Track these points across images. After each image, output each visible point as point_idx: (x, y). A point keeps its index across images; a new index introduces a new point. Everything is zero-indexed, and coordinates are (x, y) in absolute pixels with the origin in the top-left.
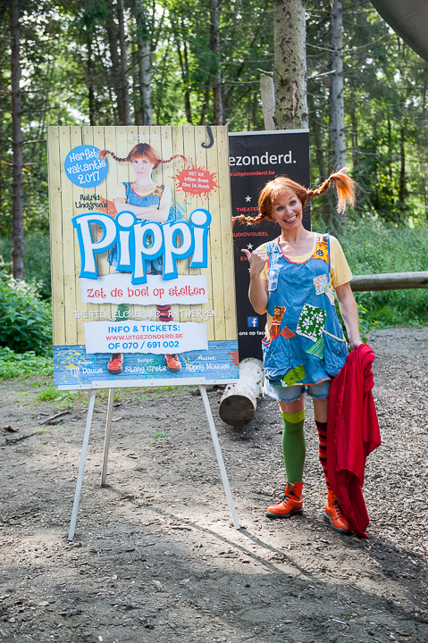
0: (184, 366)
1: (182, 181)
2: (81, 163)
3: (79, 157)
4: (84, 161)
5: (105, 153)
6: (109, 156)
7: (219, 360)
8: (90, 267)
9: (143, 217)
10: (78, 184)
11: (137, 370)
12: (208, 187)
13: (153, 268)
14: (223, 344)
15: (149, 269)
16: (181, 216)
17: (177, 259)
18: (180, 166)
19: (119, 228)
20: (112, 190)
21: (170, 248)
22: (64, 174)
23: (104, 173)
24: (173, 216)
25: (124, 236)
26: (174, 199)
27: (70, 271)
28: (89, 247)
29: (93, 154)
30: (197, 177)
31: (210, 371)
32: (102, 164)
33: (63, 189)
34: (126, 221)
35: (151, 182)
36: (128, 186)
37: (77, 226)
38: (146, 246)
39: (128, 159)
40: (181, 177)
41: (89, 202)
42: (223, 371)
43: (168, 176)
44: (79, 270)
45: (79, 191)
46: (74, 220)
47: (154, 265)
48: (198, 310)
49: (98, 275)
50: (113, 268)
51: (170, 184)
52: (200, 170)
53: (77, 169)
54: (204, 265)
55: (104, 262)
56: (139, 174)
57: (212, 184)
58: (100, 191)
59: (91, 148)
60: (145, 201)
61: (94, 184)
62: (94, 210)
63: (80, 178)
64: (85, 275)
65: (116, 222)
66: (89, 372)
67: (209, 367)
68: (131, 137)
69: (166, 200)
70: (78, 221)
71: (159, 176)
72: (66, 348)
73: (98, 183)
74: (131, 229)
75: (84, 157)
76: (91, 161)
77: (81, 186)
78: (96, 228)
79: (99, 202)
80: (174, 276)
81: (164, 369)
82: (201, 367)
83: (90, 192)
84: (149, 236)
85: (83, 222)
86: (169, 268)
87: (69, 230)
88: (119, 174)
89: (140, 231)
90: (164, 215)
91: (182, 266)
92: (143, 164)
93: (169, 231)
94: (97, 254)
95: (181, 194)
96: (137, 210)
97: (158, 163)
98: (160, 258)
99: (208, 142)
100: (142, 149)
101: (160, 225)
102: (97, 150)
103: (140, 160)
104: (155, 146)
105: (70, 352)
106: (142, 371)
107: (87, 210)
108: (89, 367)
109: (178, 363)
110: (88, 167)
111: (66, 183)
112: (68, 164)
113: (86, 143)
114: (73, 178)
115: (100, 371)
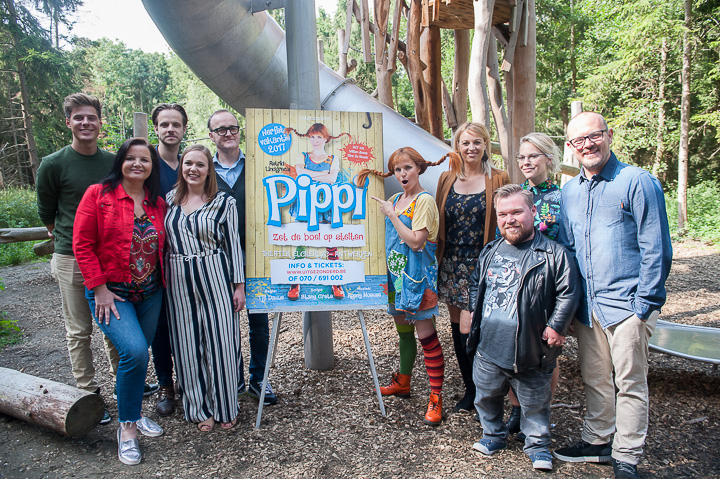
0: (346, 294)
1: (348, 152)
2: (270, 137)
3: (270, 132)
4: (274, 135)
5: (289, 130)
6: (292, 132)
7: (374, 291)
8: (276, 217)
9: (317, 179)
10: (268, 153)
11: (310, 297)
12: (367, 158)
13: (324, 219)
14: (376, 277)
15: (321, 219)
16: (346, 179)
17: (342, 212)
18: (347, 141)
19: (299, 187)
20: (294, 158)
21: (337, 203)
22: (257, 145)
23: (288, 145)
24: (340, 180)
25: (303, 193)
26: (341, 166)
27: (260, 220)
28: (275, 201)
29: (280, 130)
30: (358, 150)
31: (366, 299)
32: (287, 138)
33: (257, 157)
34: (304, 182)
35: (324, 153)
36: (306, 155)
37: (267, 185)
38: (319, 202)
39: (307, 135)
40: (347, 149)
41: (276, 167)
42: (376, 299)
43: (336, 149)
44: (267, 219)
45: (270, 158)
46: (264, 180)
47: (325, 216)
48: (358, 251)
49: (281, 223)
50: (294, 218)
51: (338, 155)
52: (361, 145)
53: (268, 141)
54: (363, 217)
55: (287, 213)
56: (316, 147)
57: (370, 156)
58: (284, 158)
59: (279, 126)
60: (319, 167)
61: (280, 153)
62: (281, 173)
63: (270, 148)
64: (272, 223)
65: (296, 183)
66: (274, 298)
67: (365, 295)
68: (309, 118)
69: (335, 167)
70: (268, 181)
71: (330, 149)
72: (256, 280)
73: (284, 152)
74: (308, 188)
75: (273, 133)
76: (278, 135)
77: (271, 154)
78: (282, 187)
79: (283, 167)
80: (340, 225)
81: (332, 297)
82: (359, 296)
83: (277, 159)
84: (321, 194)
85: (271, 182)
86: (336, 219)
87: (261, 188)
88: (300, 146)
89: (314, 190)
90: (333, 178)
91: (346, 218)
92: (317, 138)
93: (337, 190)
94: (281, 207)
95: (346, 163)
96: (313, 174)
97: (329, 138)
98: (330, 211)
99: (367, 124)
100: (318, 128)
101: (330, 185)
102: (283, 127)
103: (316, 136)
104: (328, 126)
105: (259, 283)
106: (314, 298)
107: (274, 173)
108: (273, 294)
109: (342, 292)
110: (276, 140)
111: (259, 152)
112: (262, 138)
113: (275, 122)
114: (265, 148)
115: (282, 298)
